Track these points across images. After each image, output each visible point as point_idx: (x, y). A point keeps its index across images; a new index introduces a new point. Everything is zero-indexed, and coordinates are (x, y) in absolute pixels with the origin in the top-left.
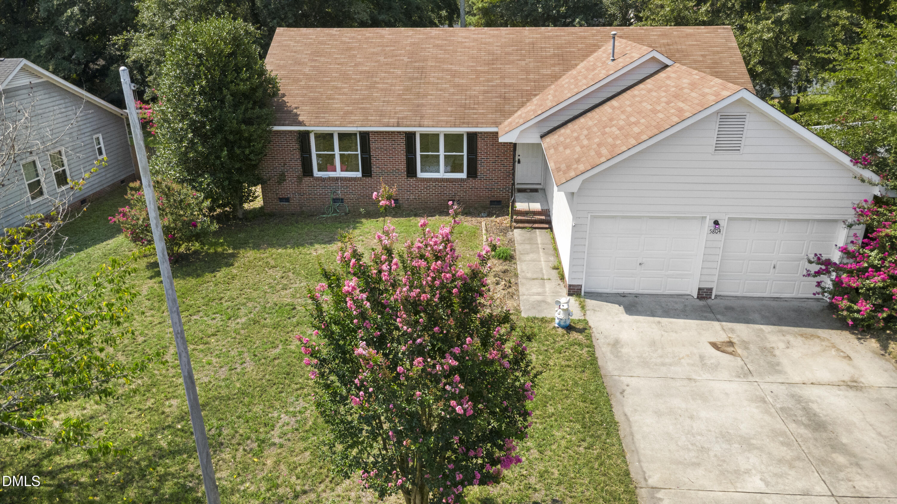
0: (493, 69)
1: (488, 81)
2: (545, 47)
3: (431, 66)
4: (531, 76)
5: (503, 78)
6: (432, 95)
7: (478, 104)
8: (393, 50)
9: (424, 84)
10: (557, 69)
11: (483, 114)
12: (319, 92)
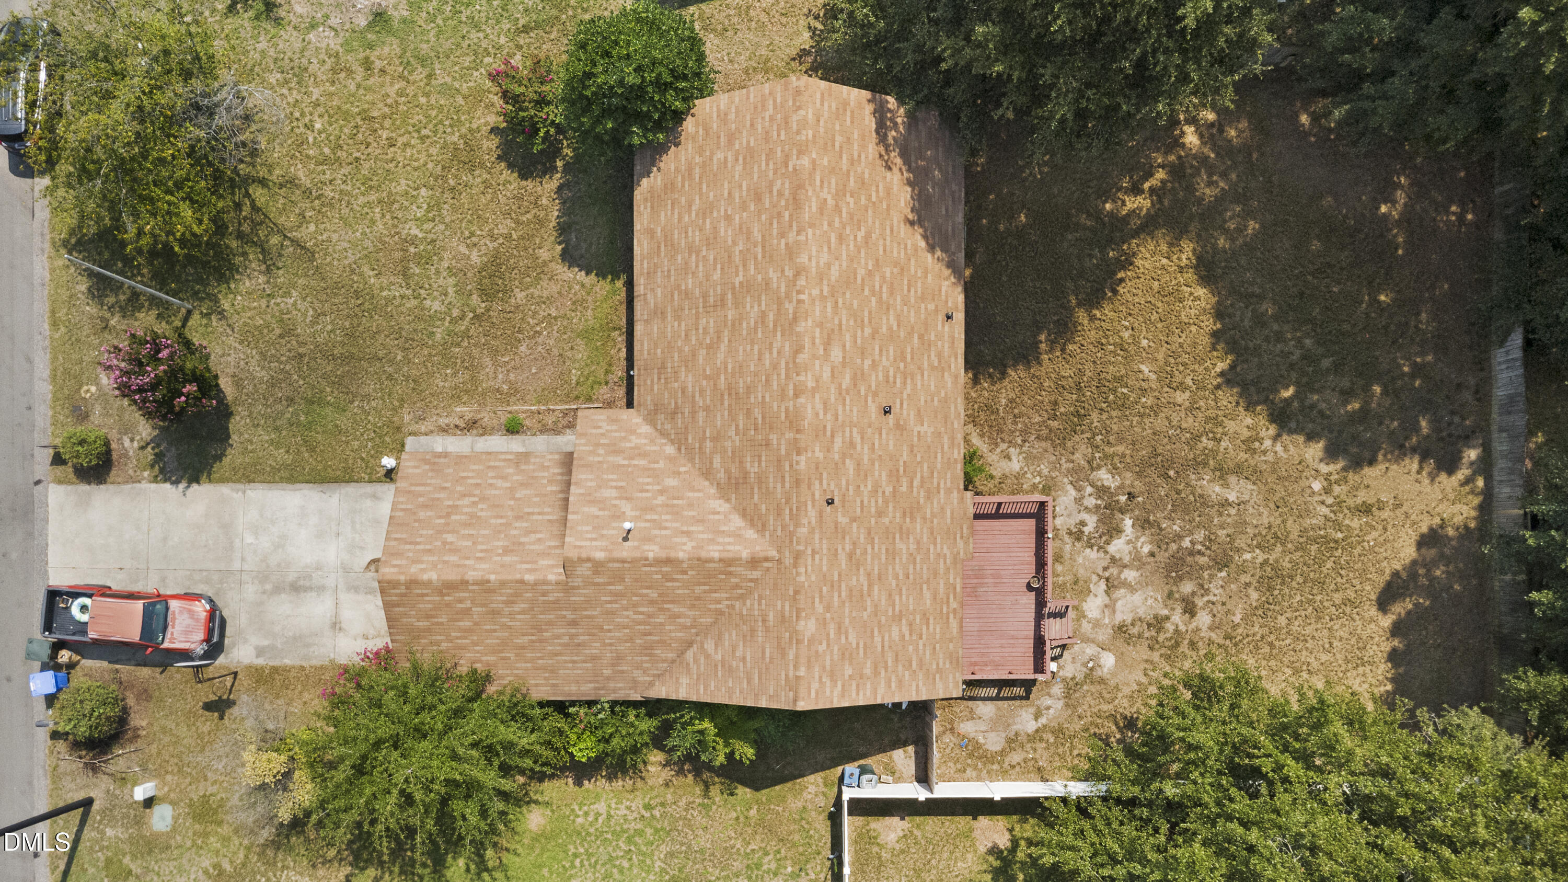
0: (722, 395)
1: (702, 392)
2: (760, 462)
3: (726, 316)
4: (708, 444)
5: (707, 409)
6: (679, 325)
7: (666, 383)
8: (756, 258)
9: (697, 312)
10: (721, 475)
11: (652, 390)
12: (683, 186)
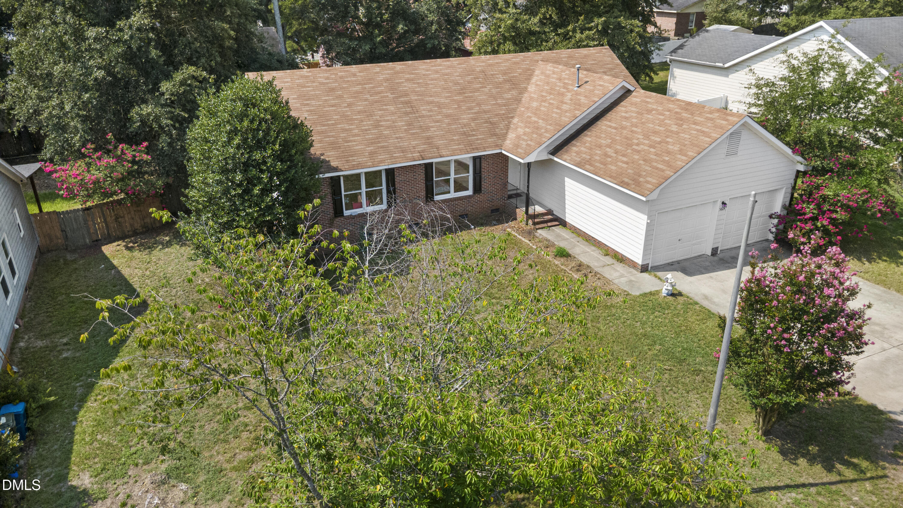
0: (466, 97)
1: (470, 108)
2: (494, 74)
3: (416, 100)
4: (499, 101)
5: (479, 105)
7: (474, 130)
8: (373, 88)
9: (420, 117)
10: (514, 93)
11: (483, 139)
